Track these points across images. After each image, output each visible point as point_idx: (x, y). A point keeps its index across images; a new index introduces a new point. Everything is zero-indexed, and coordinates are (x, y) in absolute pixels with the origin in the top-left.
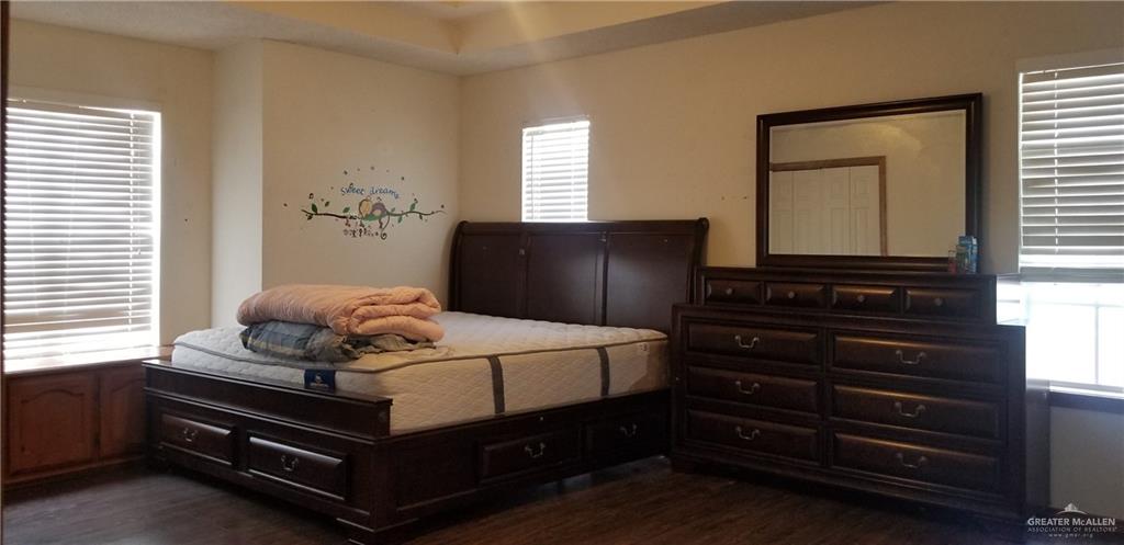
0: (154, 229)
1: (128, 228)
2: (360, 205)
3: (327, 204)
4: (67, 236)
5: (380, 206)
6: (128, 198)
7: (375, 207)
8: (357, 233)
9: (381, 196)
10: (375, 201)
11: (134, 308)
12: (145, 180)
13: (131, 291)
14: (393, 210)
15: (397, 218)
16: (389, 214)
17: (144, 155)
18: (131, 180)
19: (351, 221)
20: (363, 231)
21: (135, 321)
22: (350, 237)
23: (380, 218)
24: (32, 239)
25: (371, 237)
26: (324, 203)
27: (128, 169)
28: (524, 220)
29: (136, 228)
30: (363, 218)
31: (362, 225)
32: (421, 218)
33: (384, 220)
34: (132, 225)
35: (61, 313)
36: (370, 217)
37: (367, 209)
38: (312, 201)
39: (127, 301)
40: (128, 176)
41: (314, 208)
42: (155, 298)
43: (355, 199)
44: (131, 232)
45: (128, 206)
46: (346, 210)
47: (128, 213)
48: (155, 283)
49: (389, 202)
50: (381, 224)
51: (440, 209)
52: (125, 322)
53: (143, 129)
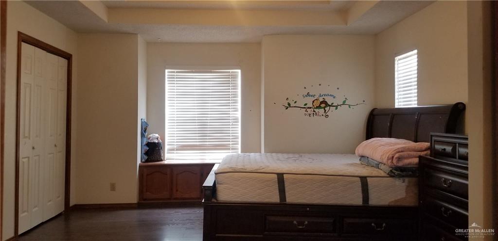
0: (239, 114)
1: (229, 114)
2: (313, 102)
3: (296, 102)
4: (208, 117)
5: (324, 102)
6: (229, 103)
7: (322, 103)
8: (312, 115)
9: (325, 97)
10: (321, 100)
11: (232, 144)
12: (235, 96)
13: (231, 137)
14: (333, 104)
15: (335, 107)
16: (330, 106)
17: (235, 87)
18: (231, 96)
19: (308, 110)
20: (315, 114)
21: (233, 149)
22: (307, 117)
23: (324, 108)
24: (196, 118)
25: (320, 117)
26: (294, 102)
27: (229, 92)
28: (396, 107)
29: (232, 114)
30: (315, 108)
31: (314, 111)
32: (350, 107)
33: (327, 109)
34: (231, 113)
35: (206, 145)
36: (319, 107)
37: (317, 104)
38: (288, 101)
39: (229, 141)
40: (229, 95)
41: (289, 104)
42: (240, 140)
43: (310, 100)
44: (231, 116)
45: (229, 106)
46: (306, 105)
47: (230, 109)
48: (239, 135)
49: (329, 101)
50: (325, 110)
51: (363, 102)
52: (229, 149)
53: (234, 77)
